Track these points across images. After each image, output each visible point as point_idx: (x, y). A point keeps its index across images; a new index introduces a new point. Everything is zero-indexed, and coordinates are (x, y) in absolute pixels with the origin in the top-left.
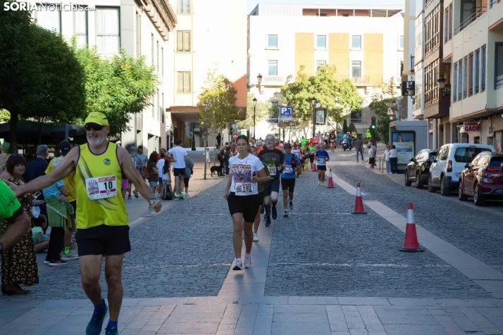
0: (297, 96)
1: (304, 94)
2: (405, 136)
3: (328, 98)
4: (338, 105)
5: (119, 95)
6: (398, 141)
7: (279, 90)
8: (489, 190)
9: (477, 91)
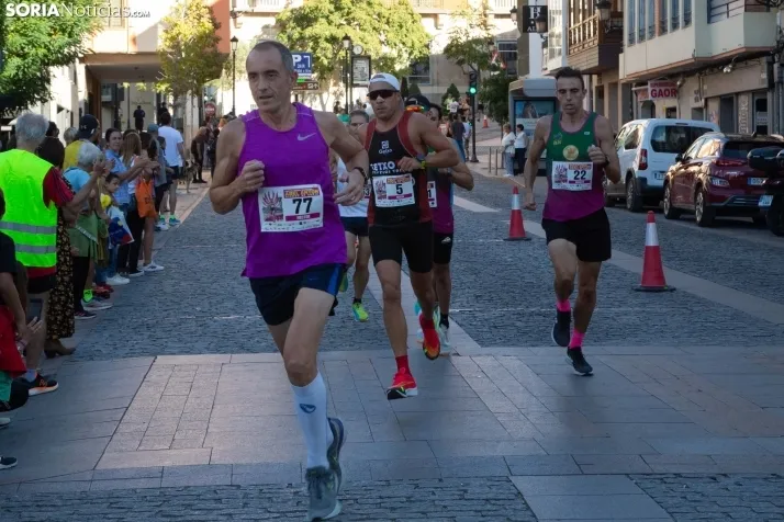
0: (308, 32)
1: (321, 29)
2: (537, 108)
3: (368, 38)
4: (385, 50)
5: (37, 35)
6: (524, 116)
7: (272, 21)
8: (722, 199)
9: (675, 26)
